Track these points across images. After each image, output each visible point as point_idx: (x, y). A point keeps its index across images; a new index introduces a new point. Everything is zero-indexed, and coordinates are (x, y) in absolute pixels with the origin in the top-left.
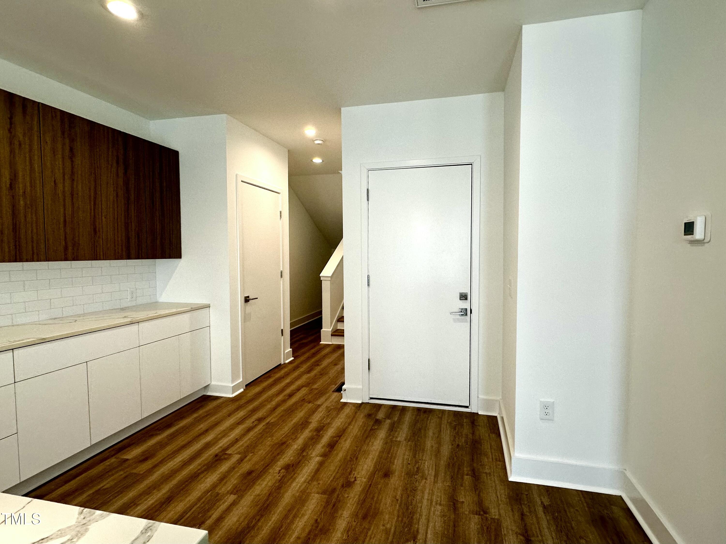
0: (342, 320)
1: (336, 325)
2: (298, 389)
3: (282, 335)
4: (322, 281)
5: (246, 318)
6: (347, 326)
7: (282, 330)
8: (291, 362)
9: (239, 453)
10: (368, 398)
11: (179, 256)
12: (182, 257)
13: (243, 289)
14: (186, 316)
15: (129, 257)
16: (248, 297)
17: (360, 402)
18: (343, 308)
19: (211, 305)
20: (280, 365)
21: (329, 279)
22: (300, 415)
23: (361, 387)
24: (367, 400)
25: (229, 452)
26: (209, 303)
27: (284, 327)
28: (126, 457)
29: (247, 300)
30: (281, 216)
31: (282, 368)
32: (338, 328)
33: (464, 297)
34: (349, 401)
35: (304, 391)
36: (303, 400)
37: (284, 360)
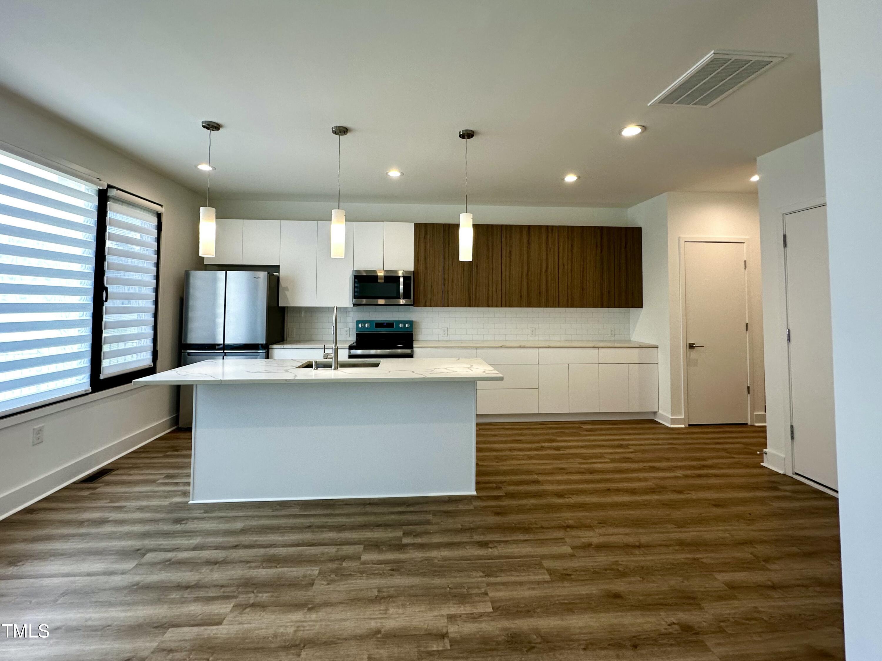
3: (749, 393)
5: (689, 363)
7: (749, 388)
9: (634, 450)
10: (794, 473)
11: (641, 306)
12: (643, 307)
15: (602, 306)
16: (692, 343)
17: (781, 472)
19: (659, 347)
20: (746, 424)
22: (706, 454)
23: (783, 456)
24: (789, 474)
25: (630, 447)
26: (658, 345)
27: (751, 384)
28: (582, 426)
29: (691, 346)
30: (745, 266)
34: (768, 466)
36: (724, 450)
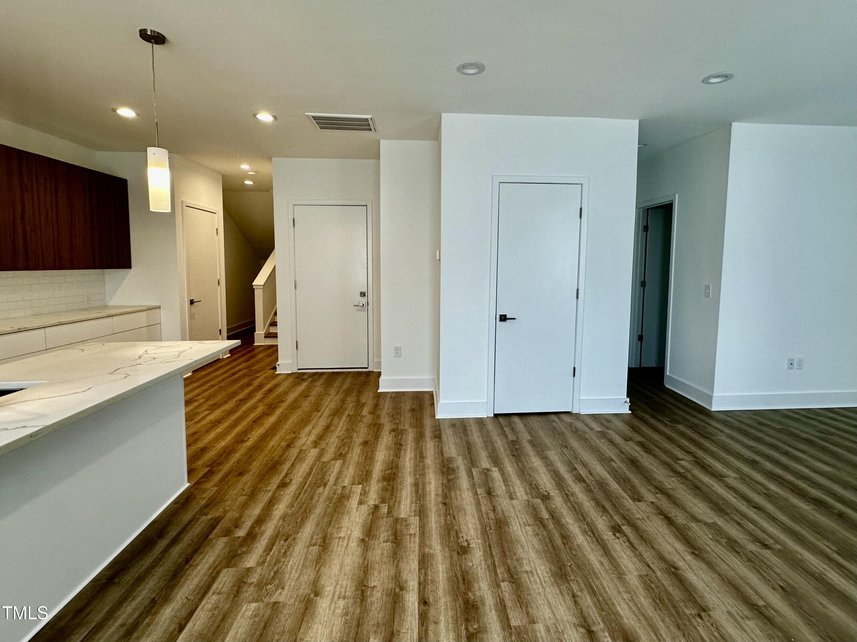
0: (275, 324)
1: (268, 329)
2: (240, 370)
3: (220, 334)
4: (255, 290)
5: (192, 317)
6: (279, 329)
7: (220, 330)
8: (229, 357)
10: (296, 369)
11: (129, 266)
12: (133, 267)
13: (189, 295)
14: (144, 314)
16: (193, 300)
17: (291, 372)
18: (276, 314)
19: (161, 307)
20: (219, 359)
21: (262, 287)
22: (244, 381)
23: (291, 362)
24: (295, 371)
26: (159, 304)
27: (222, 327)
29: (192, 302)
30: (217, 233)
31: (220, 362)
32: (271, 332)
33: (363, 294)
34: (282, 373)
35: (245, 371)
36: (245, 375)
37: (222, 356)
